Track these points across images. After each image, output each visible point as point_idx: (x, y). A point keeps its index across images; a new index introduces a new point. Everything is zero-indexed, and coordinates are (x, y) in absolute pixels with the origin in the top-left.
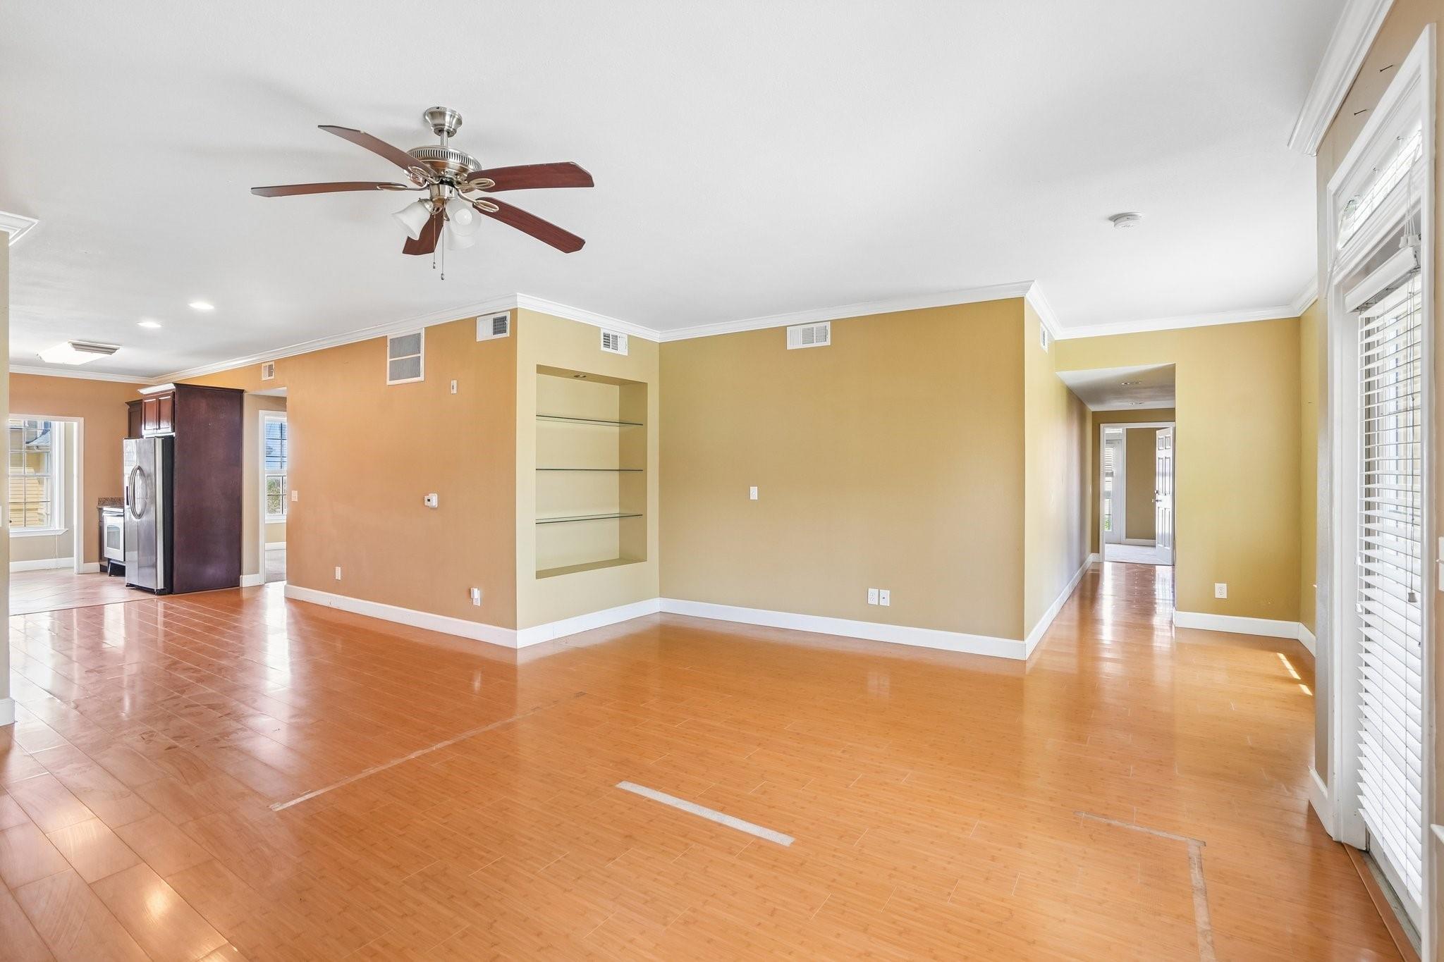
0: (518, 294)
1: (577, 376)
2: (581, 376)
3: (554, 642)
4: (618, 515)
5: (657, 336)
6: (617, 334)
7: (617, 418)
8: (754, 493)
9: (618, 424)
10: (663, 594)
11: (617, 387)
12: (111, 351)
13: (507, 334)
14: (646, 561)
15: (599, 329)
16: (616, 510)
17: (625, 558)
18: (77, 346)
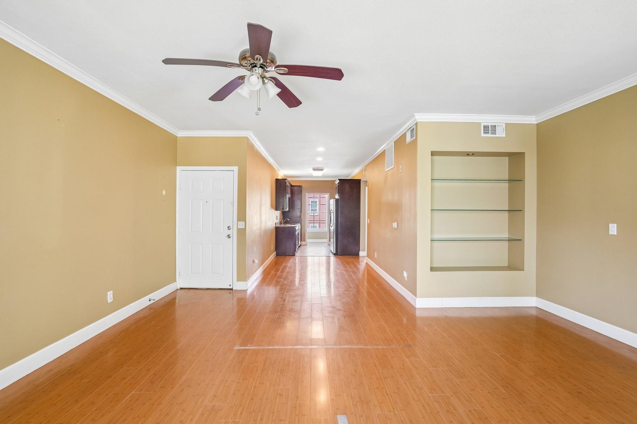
0: (415, 114)
1: (468, 154)
2: (471, 154)
3: (442, 309)
4: (507, 239)
5: (533, 120)
6: (494, 124)
7: (507, 178)
8: (613, 229)
9: (508, 181)
10: (539, 294)
11: (507, 158)
12: (322, 170)
13: (414, 138)
14: (524, 270)
15: (480, 123)
16: (506, 235)
17: (511, 267)
18: (314, 170)
